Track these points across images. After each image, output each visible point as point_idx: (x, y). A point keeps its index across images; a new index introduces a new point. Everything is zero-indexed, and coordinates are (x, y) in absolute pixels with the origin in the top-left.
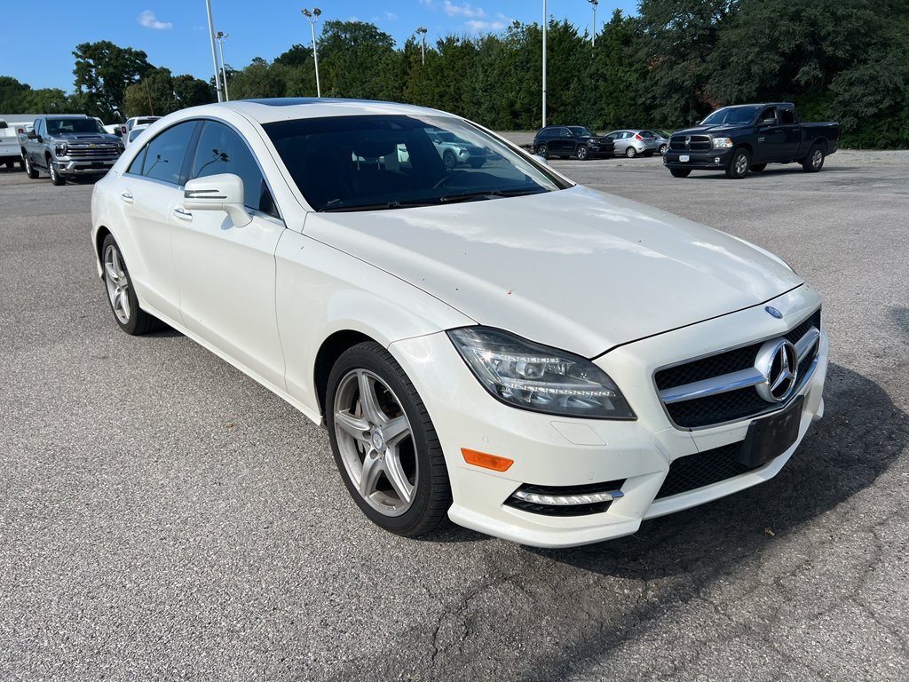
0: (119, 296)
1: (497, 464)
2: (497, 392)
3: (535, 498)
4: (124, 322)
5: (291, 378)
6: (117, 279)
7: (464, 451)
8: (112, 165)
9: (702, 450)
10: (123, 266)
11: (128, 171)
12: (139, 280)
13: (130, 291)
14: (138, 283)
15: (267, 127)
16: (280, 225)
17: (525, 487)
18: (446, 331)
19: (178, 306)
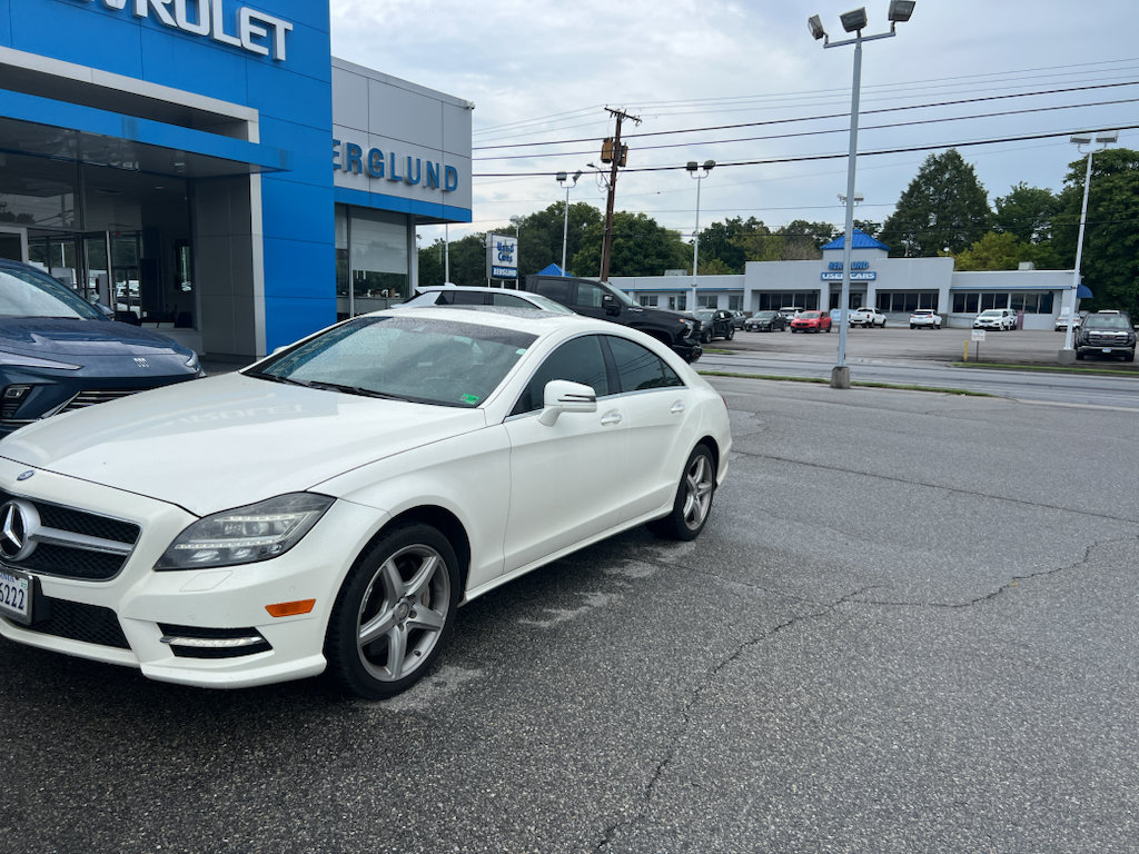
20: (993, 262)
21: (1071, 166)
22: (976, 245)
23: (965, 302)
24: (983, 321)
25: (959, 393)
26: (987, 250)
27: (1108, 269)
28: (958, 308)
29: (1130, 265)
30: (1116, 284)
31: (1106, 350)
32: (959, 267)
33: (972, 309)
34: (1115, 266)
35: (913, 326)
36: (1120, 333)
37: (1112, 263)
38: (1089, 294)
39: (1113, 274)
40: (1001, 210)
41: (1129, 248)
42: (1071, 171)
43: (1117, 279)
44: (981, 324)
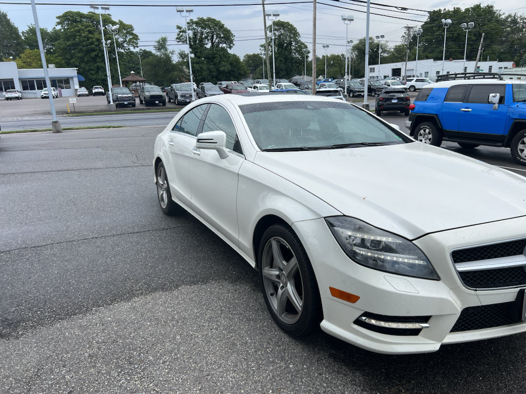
0: (163, 193)
1: (350, 298)
2: (353, 256)
3: (373, 322)
4: (164, 207)
5: (241, 240)
6: (162, 185)
7: (331, 289)
8: (166, 127)
9: (484, 304)
10: (166, 178)
11: (172, 130)
12: (173, 185)
13: (168, 190)
14: (172, 187)
15: (241, 107)
16: (243, 158)
17: (367, 314)
18: (325, 218)
19: (189, 199)
20: (34, 64)
21: (57, 18)
22: (22, 55)
23: (28, 85)
24: (45, 94)
25: (110, 127)
26: (29, 58)
27: (87, 68)
28: (25, 88)
29: (95, 65)
30: (91, 74)
31: (126, 103)
32: (20, 67)
33: (33, 88)
34: (89, 66)
35: (8, 99)
36: (129, 95)
37: (88, 65)
38: (83, 79)
39: (90, 70)
40: (26, 38)
41: (93, 58)
42: (58, 20)
43: (92, 72)
44: (45, 95)
